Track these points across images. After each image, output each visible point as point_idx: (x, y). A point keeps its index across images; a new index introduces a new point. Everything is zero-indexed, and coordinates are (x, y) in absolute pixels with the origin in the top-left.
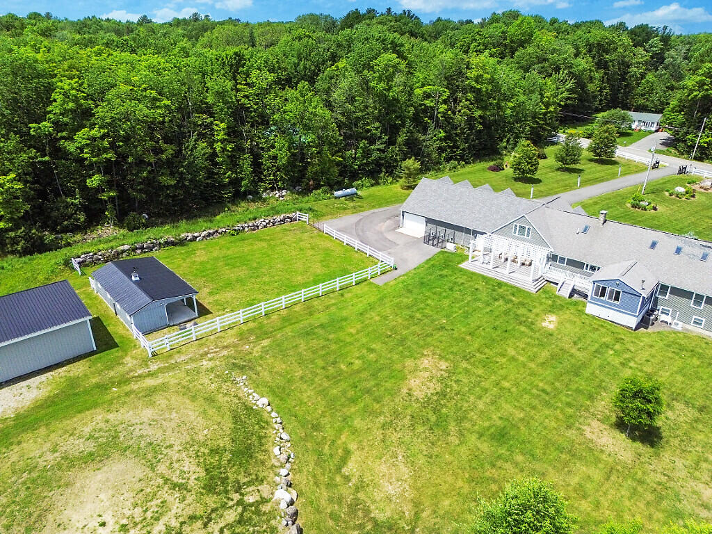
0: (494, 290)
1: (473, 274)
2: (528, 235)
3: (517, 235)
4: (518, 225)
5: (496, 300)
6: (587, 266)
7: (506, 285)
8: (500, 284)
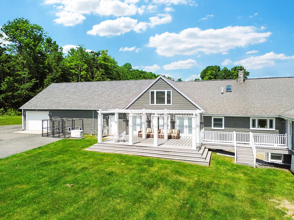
0: (143, 171)
1: (104, 155)
2: (169, 102)
3: (155, 104)
4: (155, 91)
5: (151, 186)
6: (254, 121)
7: (159, 161)
8: (150, 162)
